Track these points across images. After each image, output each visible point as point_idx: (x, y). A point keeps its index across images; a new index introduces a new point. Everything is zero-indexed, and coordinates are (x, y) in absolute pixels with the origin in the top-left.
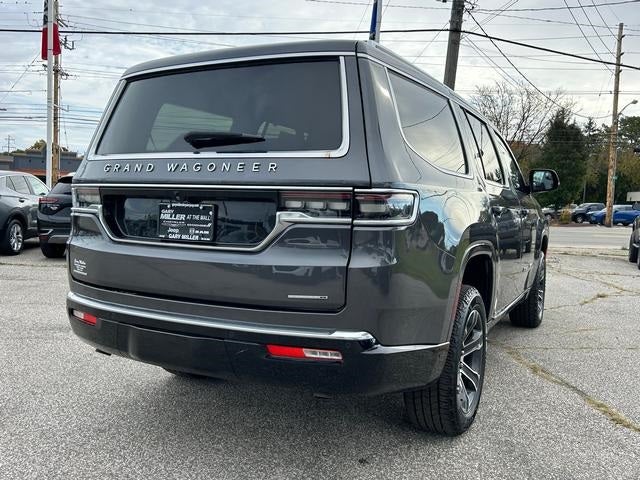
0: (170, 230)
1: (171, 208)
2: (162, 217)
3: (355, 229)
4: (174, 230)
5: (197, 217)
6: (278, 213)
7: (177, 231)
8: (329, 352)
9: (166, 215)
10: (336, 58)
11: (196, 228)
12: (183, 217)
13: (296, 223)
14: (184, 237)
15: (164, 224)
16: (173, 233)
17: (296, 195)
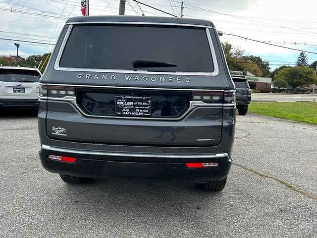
0: (123, 110)
1: (124, 99)
2: (118, 103)
3: (224, 108)
4: (126, 110)
5: (141, 104)
6: (191, 102)
7: (128, 110)
8: (212, 163)
9: (120, 102)
10: (205, 29)
11: (140, 109)
12: (132, 103)
13: (198, 106)
14: (133, 114)
15: (120, 106)
16: (126, 112)
17: (198, 94)
